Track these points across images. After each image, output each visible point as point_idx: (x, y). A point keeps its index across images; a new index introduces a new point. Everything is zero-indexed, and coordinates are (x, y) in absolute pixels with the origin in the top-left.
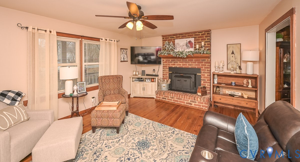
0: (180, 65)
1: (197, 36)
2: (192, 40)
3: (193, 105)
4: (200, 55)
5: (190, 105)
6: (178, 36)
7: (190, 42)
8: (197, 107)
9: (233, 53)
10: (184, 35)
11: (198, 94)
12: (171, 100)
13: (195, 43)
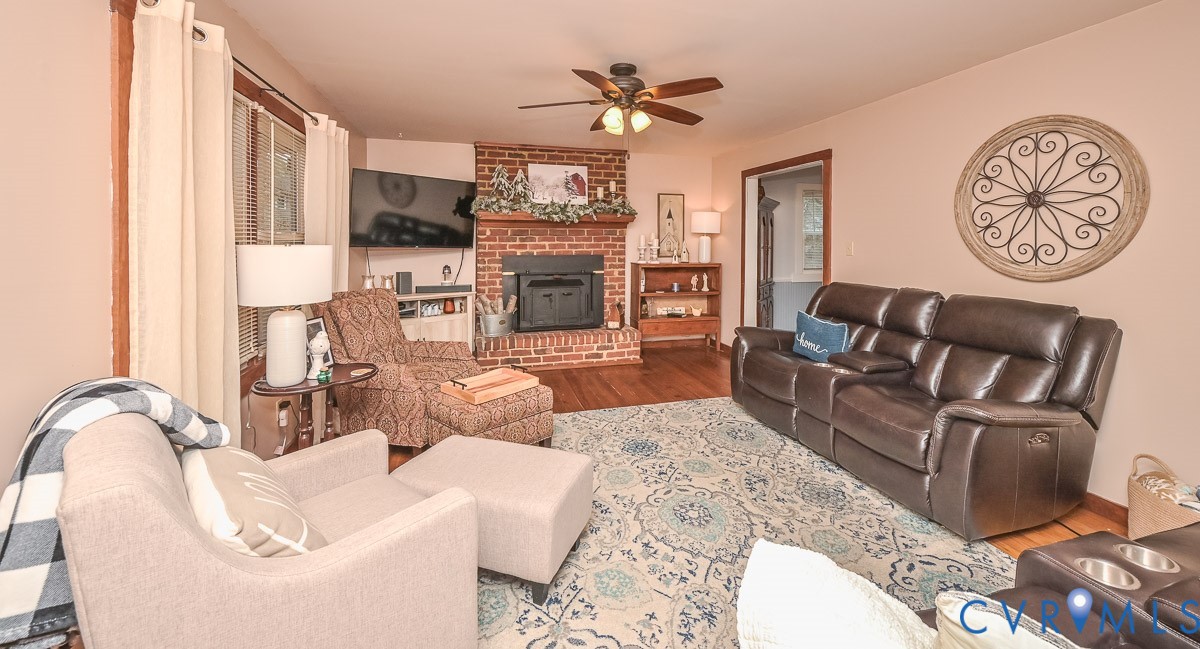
0: (544, 247)
1: (594, 163)
2: (583, 172)
3: (605, 358)
4: (613, 217)
5: (595, 360)
6: (537, 152)
7: (576, 177)
8: (615, 359)
9: (670, 216)
10: (557, 153)
11: (611, 325)
12: (538, 360)
13: (590, 181)
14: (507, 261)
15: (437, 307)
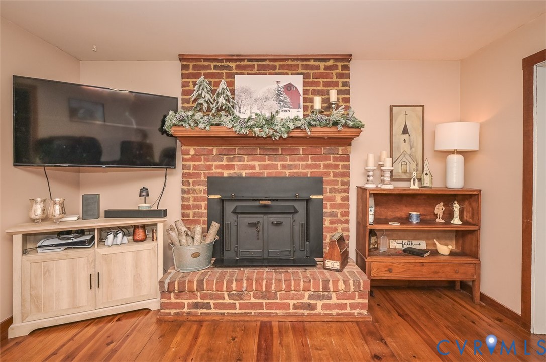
0: (253, 167)
1: (311, 72)
2: (297, 81)
3: (319, 310)
4: (333, 129)
5: (306, 312)
6: (246, 63)
7: (289, 87)
8: (334, 312)
9: (405, 131)
10: (268, 62)
11: (329, 263)
12: (233, 306)
13: (306, 92)
14: (214, 184)
15: (120, 235)
